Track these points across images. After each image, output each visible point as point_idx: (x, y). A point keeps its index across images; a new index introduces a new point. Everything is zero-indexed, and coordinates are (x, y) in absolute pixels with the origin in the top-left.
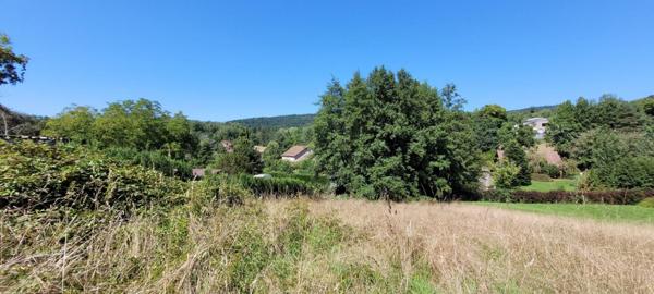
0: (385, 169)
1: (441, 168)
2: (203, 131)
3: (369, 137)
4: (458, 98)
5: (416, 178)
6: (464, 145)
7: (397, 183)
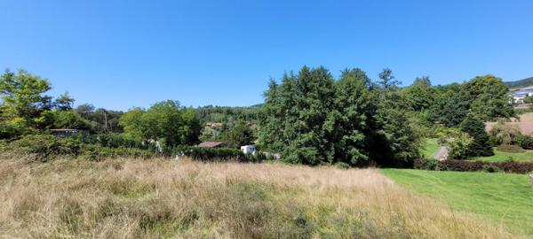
0: (303, 141)
1: (355, 141)
2: (232, 114)
3: (293, 118)
4: (392, 80)
5: (333, 148)
6: (394, 121)
7: (311, 152)
